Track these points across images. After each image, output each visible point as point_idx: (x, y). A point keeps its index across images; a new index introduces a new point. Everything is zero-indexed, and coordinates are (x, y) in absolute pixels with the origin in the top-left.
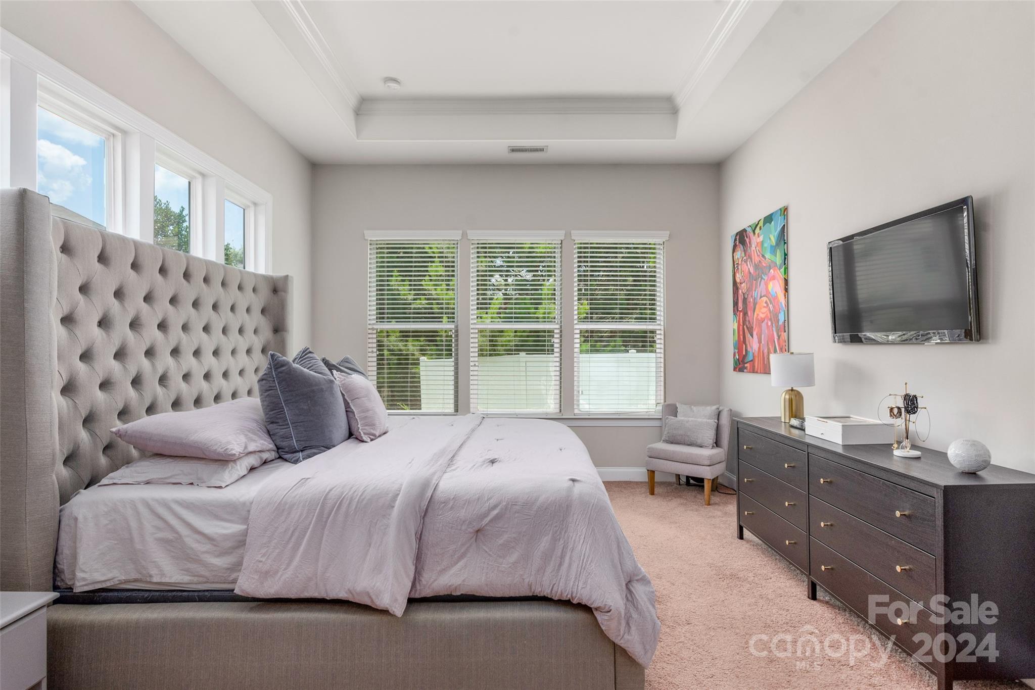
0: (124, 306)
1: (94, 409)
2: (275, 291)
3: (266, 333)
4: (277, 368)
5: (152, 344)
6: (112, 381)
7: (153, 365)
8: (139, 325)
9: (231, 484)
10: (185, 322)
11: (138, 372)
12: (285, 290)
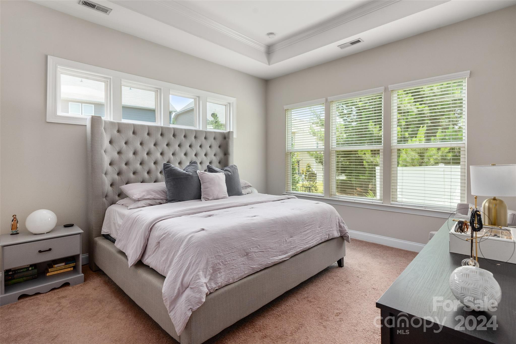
0: (143, 148)
1: (129, 180)
2: (225, 138)
3: (221, 155)
4: (165, 169)
5: (156, 160)
6: (137, 172)
7: (156, 167)
8: (150, 154)
9: (133, 209)
10: (174, 152)
11: (149, 170)
12: (229, 138)
